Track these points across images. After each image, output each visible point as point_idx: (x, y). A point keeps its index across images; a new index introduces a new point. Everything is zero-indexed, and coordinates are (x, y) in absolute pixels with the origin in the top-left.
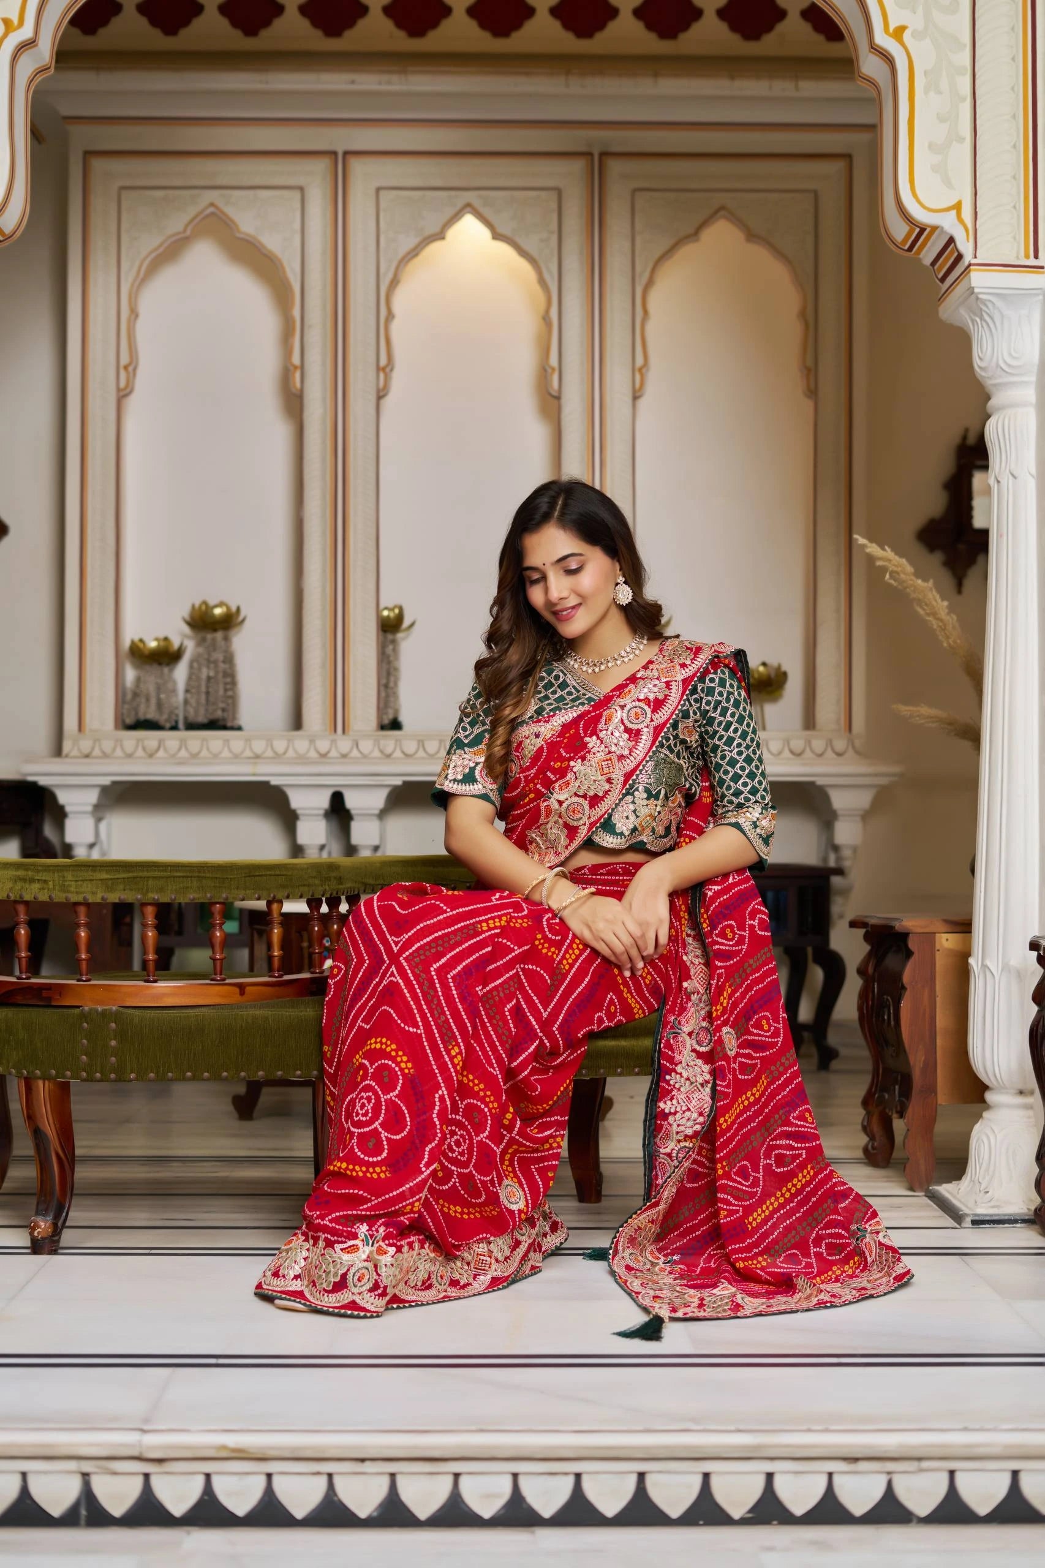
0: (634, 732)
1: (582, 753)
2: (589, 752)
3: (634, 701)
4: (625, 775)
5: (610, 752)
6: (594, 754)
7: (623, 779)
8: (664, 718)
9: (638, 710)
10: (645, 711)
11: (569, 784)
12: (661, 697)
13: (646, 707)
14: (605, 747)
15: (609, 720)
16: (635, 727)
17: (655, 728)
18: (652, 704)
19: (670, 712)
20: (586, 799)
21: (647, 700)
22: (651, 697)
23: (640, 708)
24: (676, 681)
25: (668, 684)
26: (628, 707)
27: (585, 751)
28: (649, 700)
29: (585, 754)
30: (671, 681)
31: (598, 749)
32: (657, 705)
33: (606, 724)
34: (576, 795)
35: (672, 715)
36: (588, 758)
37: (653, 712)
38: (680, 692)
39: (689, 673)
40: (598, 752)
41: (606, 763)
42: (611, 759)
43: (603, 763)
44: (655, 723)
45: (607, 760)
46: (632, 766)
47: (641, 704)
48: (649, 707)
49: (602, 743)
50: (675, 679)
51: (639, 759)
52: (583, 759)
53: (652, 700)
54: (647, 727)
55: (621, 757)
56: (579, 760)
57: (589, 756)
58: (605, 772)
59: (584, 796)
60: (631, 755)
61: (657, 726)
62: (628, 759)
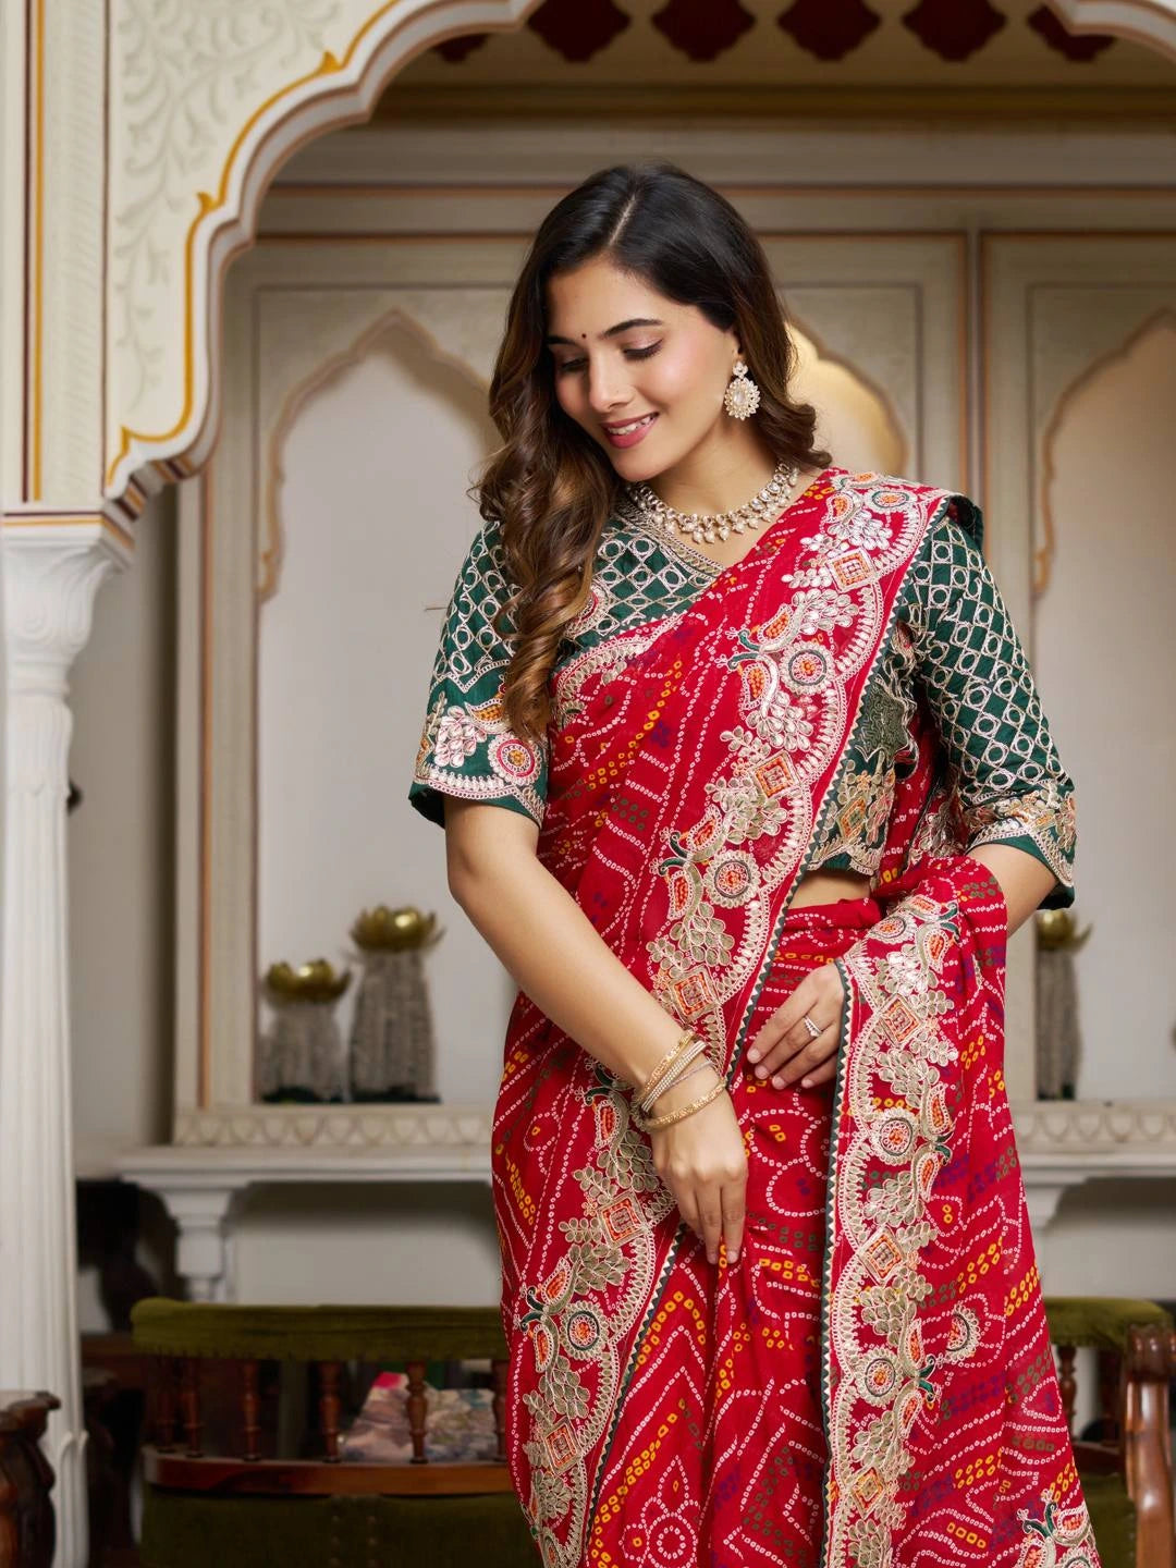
0: (811, 701)
1: (724, 765)
2: (735, 759)
3: (796, 641)
4: (812, 787)
5: (774, 751)
6: (745, 760)
7: (810, 795)
8: (860, 662)
9: (808, 657)
10: (820, 656)
11: (710, 828)
12: (846, 623)
13: (822, 649)
14: (764, 742)
15: (758, 688)
16: (810, 691)
17: (848, 685)
18: (831, 640)
19: (869, 647)
20: (748, 852)
21: (821, 636)
22: (829, 627)
23: (811, 652)
24: (868, 586)
25: (855, 596)
26: (789, 654)
27: (727, 760)
28: (825, 633)
29: (728, 764)
30: (859, 589)
31: (750, 749)
32: (843, 638)
33: (753, 699)
34: (730, 846)
35: (874, 653)
36: (736, 771)
37: (836, 657)
38: (881, 605)
39: (893, 567)
40: (752, 754)
41: (773, 771)
42: (779, 763)
43: (768, 774)
44: (845, 676)
45: (773, 766)
46: (822, 768)
47: (813, 645)
48: (828, 648)
49: (755, 735)
50: (866, 582)
51: (832, 750)
52: (728, 773)
53: (830, 633)
54: (833, 687)
55: (798, 756)
56: (722, 779)
57: (736, 769)
58: (774, 789)
59: (745, 847)
60: (816, 748)
61: (852, 680)
62: (812, 755)
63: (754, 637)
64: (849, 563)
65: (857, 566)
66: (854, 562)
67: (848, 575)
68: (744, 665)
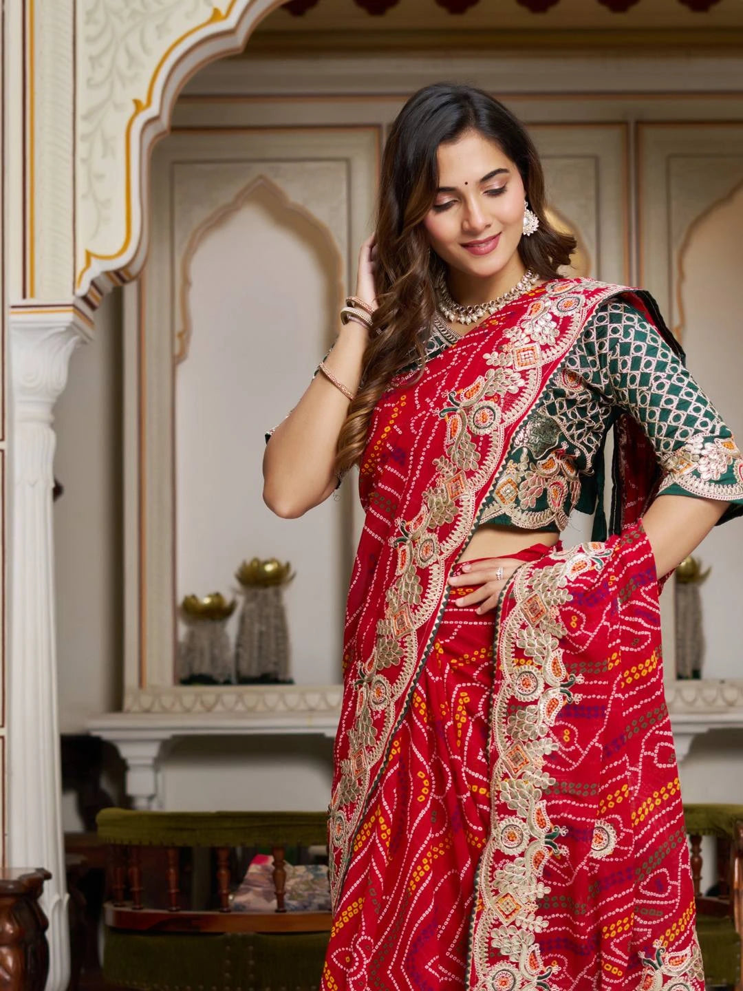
0: (481, 439)
1: (433, 479)
2: (438, 476)
3: (481, 400)
4: (476, 494)
5: (458, 470)
6: (443, 476)
7: (474, 499)
10: (493, 410)
11: (422, 518)
12: (515, 391)
13: (495, 406)
14: (454, 465)
15: (454, 431)
16: (482, 432)
17: (506, 430)
20: (436, 534)
21: (497, 397)
26: (475, 409)
31: (447, 470)
32: (510, 400)
33: (451, 438)
34: (429, 530)
37: (503, 411)
38: (539, 382)
39: (553, 358)
40: (447, 472)
41: (456, 483)
42: (459, 478)
45: (456, 480)
46: (484, 482)
47: (490, 404)
53: (502, 396)
54: (497, 431)
55: (470, 474)
56: (430, 488)
59: (435, 531)
60: (481, 469)
61: (510, 426)
62: (478, 473)
63: (458, 397)
64: (526, 353)
65: (531, 355)
66: (530, 352)
67: (524, 360)
68: (449, 415)
